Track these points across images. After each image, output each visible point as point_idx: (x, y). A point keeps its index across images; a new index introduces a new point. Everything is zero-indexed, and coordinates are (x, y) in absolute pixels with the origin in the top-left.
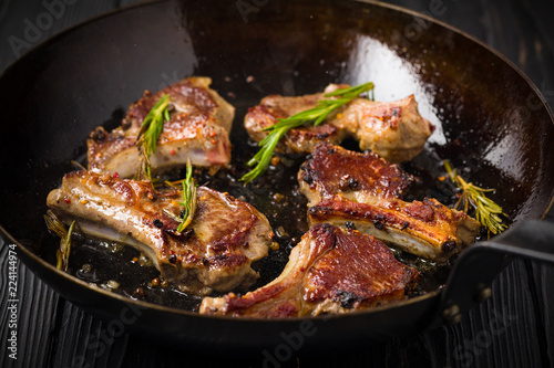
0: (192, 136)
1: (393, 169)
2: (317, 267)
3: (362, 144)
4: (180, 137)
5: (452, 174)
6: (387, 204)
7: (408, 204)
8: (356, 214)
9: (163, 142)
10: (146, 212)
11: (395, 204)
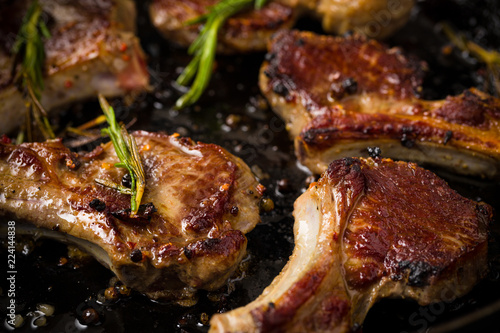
0: (93, 56)
1: (394, 55)
2: (353, 228)
3: (327, 22)
4: (74, 60)
5: (457, 40)
6: (409, 110)
7: (437, 105)
8: (371, 132)
9: (52, 71)
10: (71, 190)
11: (419, 106)
